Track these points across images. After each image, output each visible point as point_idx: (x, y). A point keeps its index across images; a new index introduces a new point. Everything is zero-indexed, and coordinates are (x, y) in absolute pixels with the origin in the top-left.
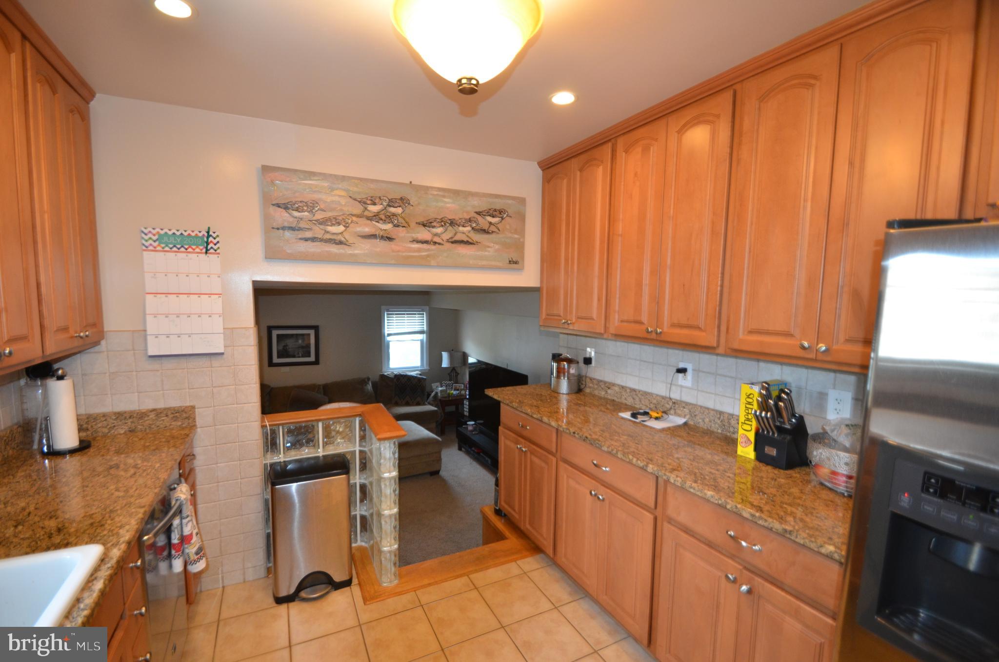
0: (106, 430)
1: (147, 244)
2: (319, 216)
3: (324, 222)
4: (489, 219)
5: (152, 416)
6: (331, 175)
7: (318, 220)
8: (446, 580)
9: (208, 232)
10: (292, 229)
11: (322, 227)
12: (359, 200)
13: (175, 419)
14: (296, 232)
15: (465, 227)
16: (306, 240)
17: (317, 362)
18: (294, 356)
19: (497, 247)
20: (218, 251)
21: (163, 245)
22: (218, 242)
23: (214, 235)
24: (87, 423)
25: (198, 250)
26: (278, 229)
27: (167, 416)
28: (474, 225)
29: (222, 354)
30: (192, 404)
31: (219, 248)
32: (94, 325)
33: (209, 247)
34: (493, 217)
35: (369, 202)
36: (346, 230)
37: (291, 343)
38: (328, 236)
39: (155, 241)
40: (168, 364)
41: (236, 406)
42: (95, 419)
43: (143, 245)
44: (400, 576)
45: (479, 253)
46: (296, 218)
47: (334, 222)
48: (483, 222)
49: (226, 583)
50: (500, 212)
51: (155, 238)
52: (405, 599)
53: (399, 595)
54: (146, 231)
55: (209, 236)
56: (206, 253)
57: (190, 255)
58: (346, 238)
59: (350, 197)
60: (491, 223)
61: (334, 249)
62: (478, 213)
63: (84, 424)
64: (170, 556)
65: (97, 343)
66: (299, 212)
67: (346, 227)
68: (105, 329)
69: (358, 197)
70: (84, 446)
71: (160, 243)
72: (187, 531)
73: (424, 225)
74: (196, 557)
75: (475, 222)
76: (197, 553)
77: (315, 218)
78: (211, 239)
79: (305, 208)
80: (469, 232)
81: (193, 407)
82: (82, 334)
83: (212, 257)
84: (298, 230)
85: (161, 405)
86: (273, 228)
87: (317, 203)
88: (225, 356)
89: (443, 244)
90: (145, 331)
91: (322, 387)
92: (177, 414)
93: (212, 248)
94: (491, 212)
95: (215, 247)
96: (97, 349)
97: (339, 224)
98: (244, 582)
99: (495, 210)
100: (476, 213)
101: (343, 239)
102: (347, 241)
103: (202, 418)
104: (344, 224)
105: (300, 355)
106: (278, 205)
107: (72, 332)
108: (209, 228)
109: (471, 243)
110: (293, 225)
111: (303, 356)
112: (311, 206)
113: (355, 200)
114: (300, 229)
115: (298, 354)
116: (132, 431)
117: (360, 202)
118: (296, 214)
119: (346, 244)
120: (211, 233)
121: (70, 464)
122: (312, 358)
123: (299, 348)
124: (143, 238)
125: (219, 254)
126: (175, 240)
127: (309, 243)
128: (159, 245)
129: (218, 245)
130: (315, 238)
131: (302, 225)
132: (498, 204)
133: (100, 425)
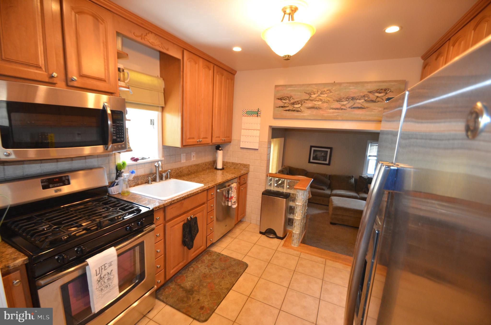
0: (229, 167)
1: (243, 114)
2: (292, 101)
3: (293, 104)
4: (377, 94)
5: (239, 165)
6: (298, 85)
7: (292, 103)
8: (315, 256)
9: (258, 110)
10: (282, 107)
11: (292, 105)
12: (308, 93)
13: (244, 167)
14: (283, 108)
15: (361, 100)
16: (286, 110)
17: (329, 164)
18: (319, 160)
19: (380, 109)
20: (260, 116)
21: (247, 115)
22: (261, 113)
23: (260, 111)
24: (226, 164)
25: (255, 116)
26: (278, 107)
27: (242, 166)
28: (366, 99)
29: (257, 149)
30: (249, 164)
31: (261, 115)
32: (229, 137)
33: (258, 115)
34: (380, 93)
35: (312, 94)
36: (301, 106)
37: (319, 154)
38: (294, 109)
39: (245, 113)
40: (245, 151)
41: (260, 167)
42: (228, 163)
43: (243, 115)
44: (300, 246)
45: (368, 113)
46: (284, 103)
47: (297, 103)
48: (372, 97)
49: (252, 222)
50: (385, 90)
51: (245, 112)
52: (295, 252)
53: (294, 250)
54: (244, 110)
55: (258, 111)
56: (257, 116)
57: (253, 117)
58: (301, 109)
59: (305, 92)
60: (378, 97)
61: (296, 114)
62: (370, 92)
63: (224, 163)
64: (228, 201)
65: (230, 142)
66: (285, 100)
67: (302, 105)
68: (232, 139)
69: (308, 92)
70: (223, 169)
71: (247, 114)
72: (232, 195)
73: (337, 101)
74: (233, 204)
75: (367, 97)
76: (234, 202)
77: (290, 102)
78: (259, 112)
79: (287, 99)
80: (363, 102)
81: (249, 165)
82: (223, 139)
83: (259, 118)
84: (284, 107)
85: (242, 163)
86: (276, 107)
87: (292, 96)
88: (259, 150)
89: (346, 109)
90: (240, 140)
91: (328, 176)
92: (245, 166)
93: (259, 115)
94: (379, 91)
95: (260, 115)
96: (230, 144)
97: (299, 104)
98: (256, 224)
99: (382, 89)
100: (369, 92)
101: (300, 110)
102: (301, 110)
103: (251, 169)
104: (301, 104)
105: (322, 160)
106: (279, 99)
107: (221, 138)
108: (258, 109)
109: (363, 108)
110: (283, 106)
111: (323, 161)
112: (289, 98)
113: (307, 93)
114: (285, 107)
115: (321, 159)
116: (235, 168)
117: (308, 94)
118: (284, 101)
119: (301, 112)
120: (259, 110)
121: (220, 172)
122: (327, 162)
123: (322, 156)
124: (243, 113)
125: (260, 117)
126: (250, 113)
127: (287, 111)
128: (246, 115)
129: (260, 114)
130: (290, 110)
131: (286, 105)
132: (384, 86)
133: (228, 165)
